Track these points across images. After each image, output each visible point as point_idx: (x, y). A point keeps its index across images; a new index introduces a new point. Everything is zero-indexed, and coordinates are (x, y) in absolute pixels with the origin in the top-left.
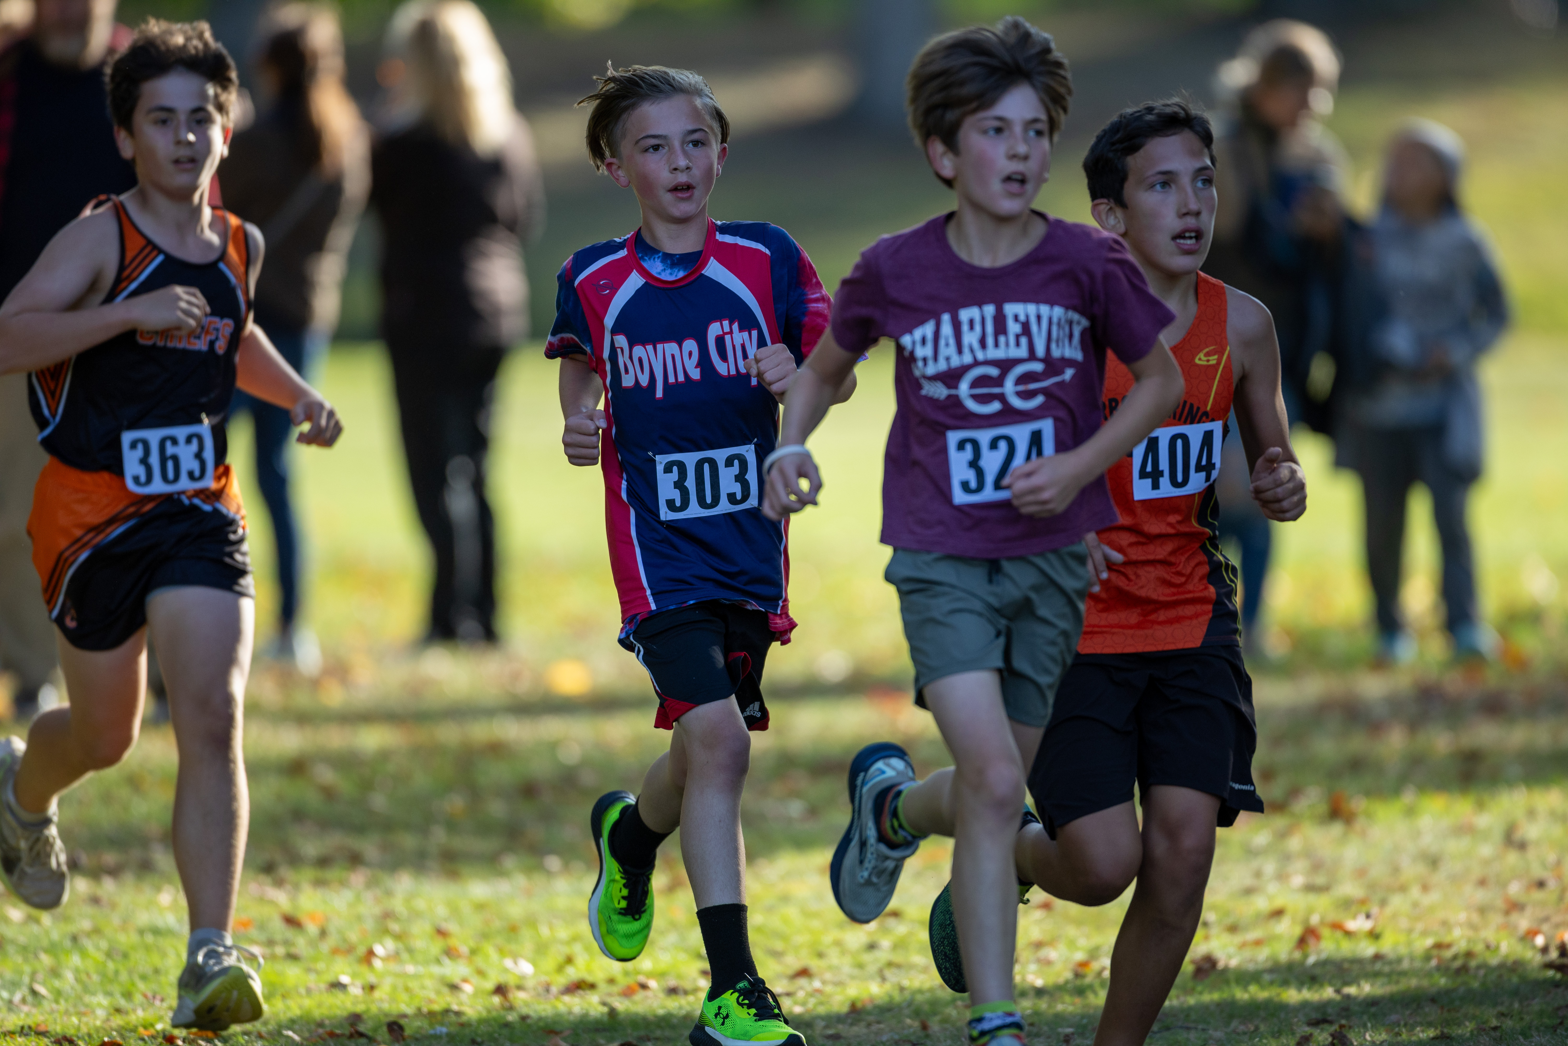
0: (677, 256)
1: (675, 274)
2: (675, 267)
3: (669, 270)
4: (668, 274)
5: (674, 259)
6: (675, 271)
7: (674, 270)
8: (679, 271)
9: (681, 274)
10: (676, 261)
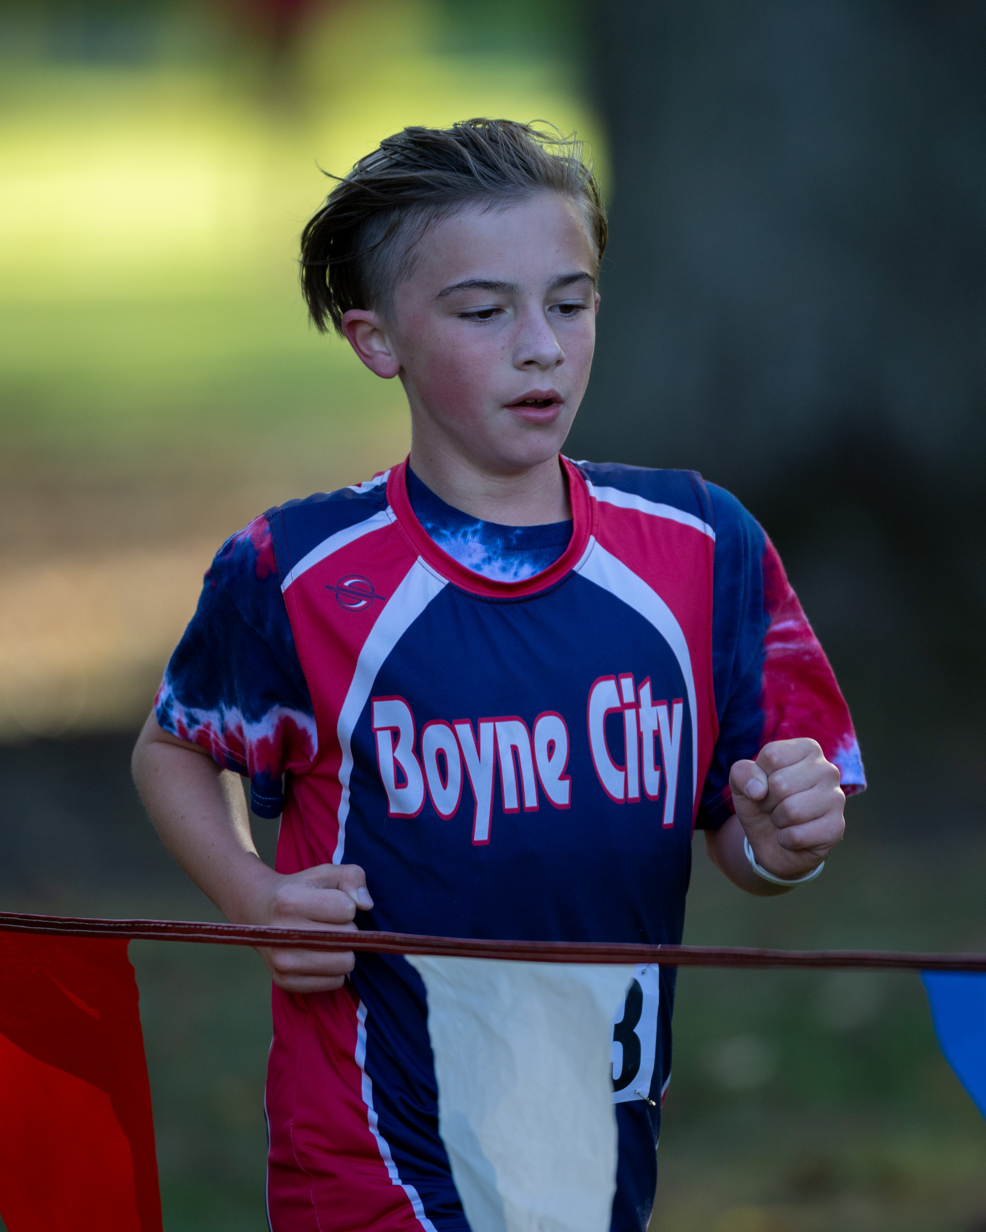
0: (518, 532)
1: (513, 571)
2: (512, 555)
3: (500, 560)
4: (497, 570)
5: (511, 536)
6: (512, 564)
7: (512, 560)
8: (522, 563)
9: (526, 572)
10: (514, 542)
